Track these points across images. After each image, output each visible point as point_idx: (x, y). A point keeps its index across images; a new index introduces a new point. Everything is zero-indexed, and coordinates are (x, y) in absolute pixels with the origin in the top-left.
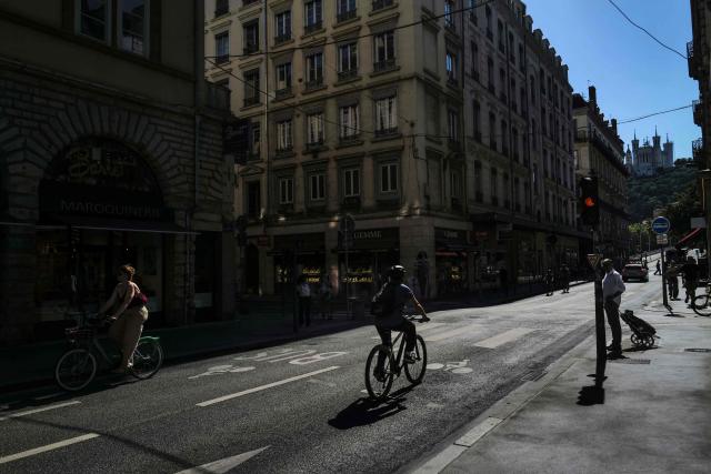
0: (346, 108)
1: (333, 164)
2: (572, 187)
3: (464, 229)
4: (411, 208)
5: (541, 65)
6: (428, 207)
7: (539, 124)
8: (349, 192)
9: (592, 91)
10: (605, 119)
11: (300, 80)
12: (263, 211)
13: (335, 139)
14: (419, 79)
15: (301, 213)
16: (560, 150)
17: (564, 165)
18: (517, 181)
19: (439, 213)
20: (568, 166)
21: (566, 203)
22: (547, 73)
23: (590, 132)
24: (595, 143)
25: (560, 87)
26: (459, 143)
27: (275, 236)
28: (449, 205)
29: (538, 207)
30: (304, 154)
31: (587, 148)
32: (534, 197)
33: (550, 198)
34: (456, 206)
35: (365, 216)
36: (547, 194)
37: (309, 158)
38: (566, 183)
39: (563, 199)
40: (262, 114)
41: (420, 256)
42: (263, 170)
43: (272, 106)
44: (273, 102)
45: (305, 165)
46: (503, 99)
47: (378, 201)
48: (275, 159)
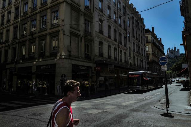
0: (43, 17)
1: (37, 39)
2: (145, 56)
3: (91, 66)
4: (61, 56)
5: (133, 15)
6: (70, 56)
7: (131, 34)
8: (42, 50)
9: (153, 28)
10: (157, 37)
11: (30, 8)
12: (16, 58)
13: (38, 29)
14: (67, 3)
15: (27, 59)
16: (140, 43)
17: (142, 49)
18: (121, 51)
19: (76, 59)
20: (143, 49)
21: (142, 61)
22: (135, 18)
23: (152, 40)
24: (154, 44)
25: (140, 24)
26: (90, 33)
27: (18, 68)
28: (83, 56)
29: (130, 61)
30: (29, 35)
31: (151, 45)
32: (128, 58)
33: (136, 59)
34: (88, 57)
35: (46, 59)
36: (134, 57)
37: (31, 37)
38: (142, 55)
39: (141, 59)
40: (18, 22)
41: (62, 76)
42: (17, 43)
43: (21, 18)
44: (22, 17)
45: (29, 40)
46: (115, 22)
47: (50, 53)
48: (21, 38)
